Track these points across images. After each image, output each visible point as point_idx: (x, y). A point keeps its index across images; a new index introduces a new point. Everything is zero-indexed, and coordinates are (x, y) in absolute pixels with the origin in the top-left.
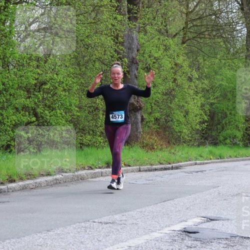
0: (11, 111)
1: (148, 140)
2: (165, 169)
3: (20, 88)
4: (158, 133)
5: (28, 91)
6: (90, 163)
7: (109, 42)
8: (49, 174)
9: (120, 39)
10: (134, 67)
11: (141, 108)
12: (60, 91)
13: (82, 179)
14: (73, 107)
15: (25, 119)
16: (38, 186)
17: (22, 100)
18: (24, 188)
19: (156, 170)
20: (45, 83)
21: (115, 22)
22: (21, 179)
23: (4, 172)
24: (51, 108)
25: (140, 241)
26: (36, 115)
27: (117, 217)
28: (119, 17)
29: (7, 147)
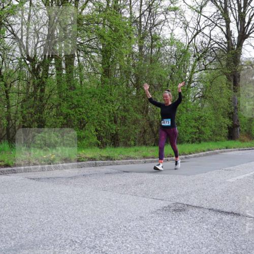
0: (189, 128)
1: (242, 138)
2: (250, 149)
3: (192, 119)
4: (246, 135)
5: (196, 120)
6: (220, 147)
7: (226, 101)
8: (204, 151)
9: (231, 99)
10: (236, 110)
11: (239, 126)
12: (207, 120)
13: (217, 153)
14: (213, 126)
15: (195, 131)
16: (200, 156)
17: (193, 123)
18: (195, 157)
19: (245, 150)
20: (201, 117)
21: (228, 93)
22: (194, 153)
23: (187, 150)
24: (204, 126)
25: (242, 177)
26: (198, 129)
27: (231, 168)
28: (230, 91)
29: (188, 141)
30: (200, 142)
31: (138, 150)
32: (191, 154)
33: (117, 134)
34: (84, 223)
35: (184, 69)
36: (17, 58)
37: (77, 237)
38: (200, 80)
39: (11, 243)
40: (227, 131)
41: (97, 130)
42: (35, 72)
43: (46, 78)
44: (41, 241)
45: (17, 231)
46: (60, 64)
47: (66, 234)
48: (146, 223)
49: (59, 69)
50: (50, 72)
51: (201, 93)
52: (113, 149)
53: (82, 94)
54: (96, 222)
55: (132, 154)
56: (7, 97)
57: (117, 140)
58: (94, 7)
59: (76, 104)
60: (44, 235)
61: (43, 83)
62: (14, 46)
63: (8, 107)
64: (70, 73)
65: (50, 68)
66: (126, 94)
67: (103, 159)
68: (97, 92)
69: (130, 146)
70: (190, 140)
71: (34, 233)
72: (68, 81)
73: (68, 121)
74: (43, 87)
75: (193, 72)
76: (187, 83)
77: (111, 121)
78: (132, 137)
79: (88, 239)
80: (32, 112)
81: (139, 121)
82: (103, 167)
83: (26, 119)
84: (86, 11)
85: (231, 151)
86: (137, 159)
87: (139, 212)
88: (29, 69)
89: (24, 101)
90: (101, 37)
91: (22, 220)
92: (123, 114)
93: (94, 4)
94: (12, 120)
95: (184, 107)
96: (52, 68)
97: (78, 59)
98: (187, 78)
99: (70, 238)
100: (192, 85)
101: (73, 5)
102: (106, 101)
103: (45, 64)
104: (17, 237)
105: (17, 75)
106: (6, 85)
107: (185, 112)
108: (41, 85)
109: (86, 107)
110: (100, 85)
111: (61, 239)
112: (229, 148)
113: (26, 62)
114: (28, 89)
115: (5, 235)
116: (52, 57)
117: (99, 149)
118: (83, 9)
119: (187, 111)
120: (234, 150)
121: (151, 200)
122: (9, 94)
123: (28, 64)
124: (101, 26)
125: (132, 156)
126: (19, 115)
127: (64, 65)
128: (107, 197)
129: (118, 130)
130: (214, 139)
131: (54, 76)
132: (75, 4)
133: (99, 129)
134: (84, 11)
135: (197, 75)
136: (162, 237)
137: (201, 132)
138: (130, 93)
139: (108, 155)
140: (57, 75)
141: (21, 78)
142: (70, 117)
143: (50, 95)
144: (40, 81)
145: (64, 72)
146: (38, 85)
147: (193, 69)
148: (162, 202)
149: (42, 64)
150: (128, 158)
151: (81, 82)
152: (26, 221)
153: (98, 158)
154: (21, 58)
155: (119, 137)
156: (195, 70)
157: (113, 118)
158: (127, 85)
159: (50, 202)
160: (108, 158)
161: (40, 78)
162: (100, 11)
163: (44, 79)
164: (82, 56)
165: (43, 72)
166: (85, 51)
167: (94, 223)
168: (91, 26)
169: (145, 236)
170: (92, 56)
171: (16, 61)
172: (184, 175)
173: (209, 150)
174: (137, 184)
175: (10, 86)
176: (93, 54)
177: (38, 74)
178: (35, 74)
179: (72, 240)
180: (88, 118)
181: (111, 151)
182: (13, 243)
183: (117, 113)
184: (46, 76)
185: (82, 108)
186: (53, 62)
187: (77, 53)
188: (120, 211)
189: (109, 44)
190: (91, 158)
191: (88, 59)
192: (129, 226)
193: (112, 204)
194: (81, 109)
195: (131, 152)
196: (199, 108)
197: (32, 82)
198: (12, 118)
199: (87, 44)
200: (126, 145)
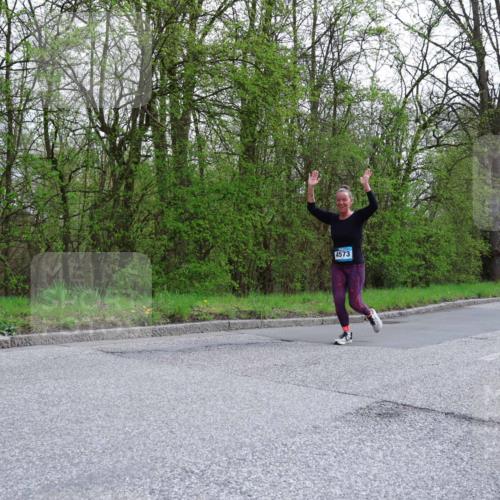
0: (407, 257)
3: (413, 240)
5: (419, 243)
6: (466, 294)
8: (435, 302)
12: (442, 242)
13: (460, 306)
14: (452, 254)
15: (418, 263)
16: (428, 311)
17: (415, 250)
18: (418, 313)
20: (431, 236)
22: (416, 306)
23: (403, 301)
24: (436, 255)
26: (425, 259)
27: (489, 334)
29: (405, 284)
30: (427, 284)
31: (309, 300)
32: (410, 307)
33: (268, 268)
34: (207, 437)
35: (397, 144)
36: (83, 127)
37: (195, 464)
38: (428, 165)
39: (71, 472)
40: (480, 263)
41: (231, 262)
42: (115, 152)
43: (136, 163)
44: (126, 469)
45: (82, 450)
46: (163, 137)
47: (174, 457)
48: (324, 439)
49: (160, 146)
50: (143, 152)
51: (429, 191)
52: (262, 298)
53: (203, 194)
54: (229, 435)
55: (297, 307)
56: (64, 199)
57: (270, 280)
58: (226, 29)
59: (192, 211)
60: (132, 458)
61: (131, 172)
62: (78, 104)
63: (66, 218)
64: (180, 153)
65: (144, 144)
66: (285, 193)
67: (242, 316)
68: (232, 189)
69: (293, 291)
70: (409, 280)
71: (114, 455)
72: (177, 169)
73: (176, 245)
74: (130, 180)
75: (413, 151)
76: (403, 172)
77: (258, 244)
78: (298, 275)
79: (214, 467)
80: (110, 227)
81: (311, 243)
82: (243, 331)
83: (98, 240)
84: (211, 38)
85: (488, 302)
86: (306, 316)
87: (311, 417)
88: (104, 147)
89: (95, 206)
90: (240, 85)
91: (91, 430)
92: (281, 230)
93: (226, 24)
94: (72, 243)
95: (397, 218)
96: (147, 145)
97: (197, 128)
98: (402, 161)
99: (181, 465)
100: (413, 175)
101: (187, 26)
102: (249, 205)
103: (133, 137)
104: (81, 462)
105: (81, 158)
106: (61, 177)
107: (399, 227)
108: (126, 176)
109: (211, 217)
110: (237, 176)
111: (163, 466)
112: (484, 297)
113: (98, 133)
114: (102, 185)
115: (60, 456)
116: (148, 125)
117: (234, 298)
118: (204, 35)
119: (403, 224)
120: (493, 301)
121: (334, 394)
122: (69, 194)
123: (102, 138)
124: (238, 65)
125: (298, 310)
126: (86, 233)
127: (169, 139)
128: (251, 389)
129: (271, 261)
130: (455, 280)
131: (151, 159)
132: (191, 25)
133: (236, 259)
134: (207, 37)
135: (421, 156)
136: (355, 466)
137: (430, 266)
138: (294, 191)
139: (251, 308)
140: (157, 157)
141: (91, 163)
142: (181, 236)
143: (143, 195)
144: (125, 170)
145: (170, 152)
146: (122, 177)
147: (414, 145)
148: (355, 399)
149: (129, 137)
150: (290, 314)
151: (202, 170)
152: (99, 431)
153: (233, 313)
154: (90, 127)
155: (274, 275)
156: (418, 148)
157: (261, 239)
158: (289, 177)
159: (142, 397)
160: (252, 315)
161: (124, 163)
162: (237, 37)
163: (133, 166)
164: (203, 123)
165: (130, 153)
166: (209, 112)
167: (227, 438)
168: (221, 65)
169: (322, 463)
170: (221, 121)
171: (81, 131)
172: (397, 347)
173: (445, 300)
174: (307, 364)
175: (70, 178)
176: (224, 118)
177: (121, 156)
178: (115, 156)
179: (184, 469)
180: (214, 238)
181: (258, 301)
182: (74, 472)
183: (270, 230)
184: (136, 160)
185: (204, 219)
186: (149, 133)
187: (194, 116)
188: (275, 415)
189: (255, 98)
190: (221, 314)
191: (215, 127)
192: (293, 443)
193: (259, 401)
194: (201, 222)
195: (295, 303)
196: (426, 220)
197: (109, 170)
198: (73, 239)
199: (212, 100)
200: (287, 290)
